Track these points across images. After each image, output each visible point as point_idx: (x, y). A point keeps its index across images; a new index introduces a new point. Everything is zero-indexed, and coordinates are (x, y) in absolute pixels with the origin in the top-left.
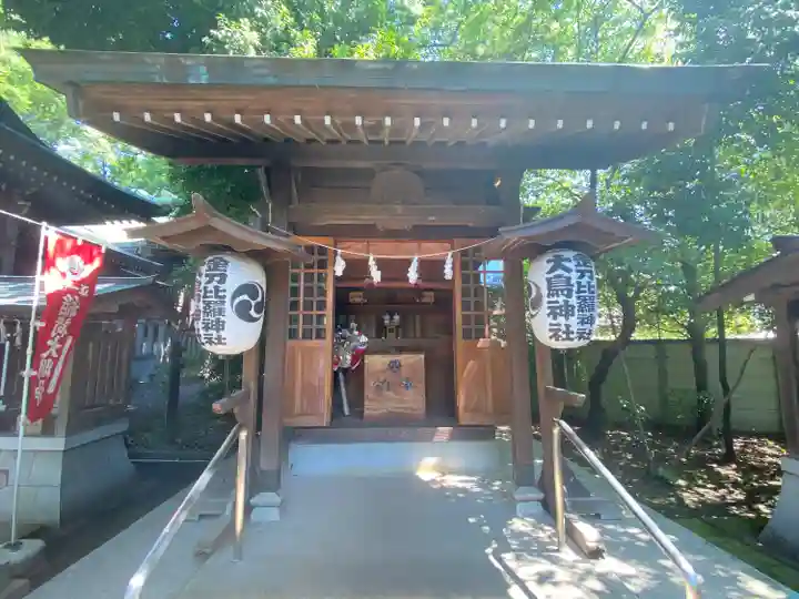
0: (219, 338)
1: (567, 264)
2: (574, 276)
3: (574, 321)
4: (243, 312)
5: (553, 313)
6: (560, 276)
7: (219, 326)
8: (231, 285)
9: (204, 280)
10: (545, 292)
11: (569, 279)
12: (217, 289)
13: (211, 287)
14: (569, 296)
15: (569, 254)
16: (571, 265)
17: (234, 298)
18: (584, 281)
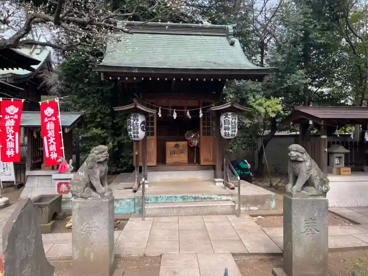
0: (137, 136)
1: (229, 116)
2: (230, 119)
3: (230, 131)
4: (142, 129)
5: (225, 129)
6: (227, 120)
7: (138, 133)
8: (140, 122)
9: (132, 120)
10: (223, 124)
11: (229, 120)
12: (136, 123)
13: (135, 122)
14: (229, 125)
15: (230, 113)
16: (230, 117)
17: (141, 125)
18: (233, 121)
